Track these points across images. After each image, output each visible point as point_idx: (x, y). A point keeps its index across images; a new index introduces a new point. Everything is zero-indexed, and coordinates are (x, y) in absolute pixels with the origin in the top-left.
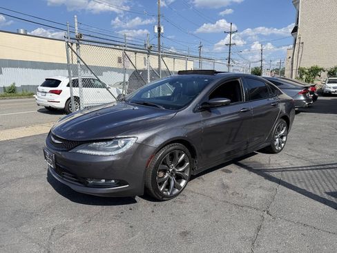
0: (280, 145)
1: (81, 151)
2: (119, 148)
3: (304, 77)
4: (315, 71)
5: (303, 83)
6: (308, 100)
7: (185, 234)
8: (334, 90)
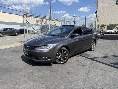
0: (93, 48)
1: (37, 49)
2: (48, 48)
3: (100, 27)
4: (103, 26)
5: (99, 30)
6: (101, 35)
7: (68, 73)
8: (109, 32)
